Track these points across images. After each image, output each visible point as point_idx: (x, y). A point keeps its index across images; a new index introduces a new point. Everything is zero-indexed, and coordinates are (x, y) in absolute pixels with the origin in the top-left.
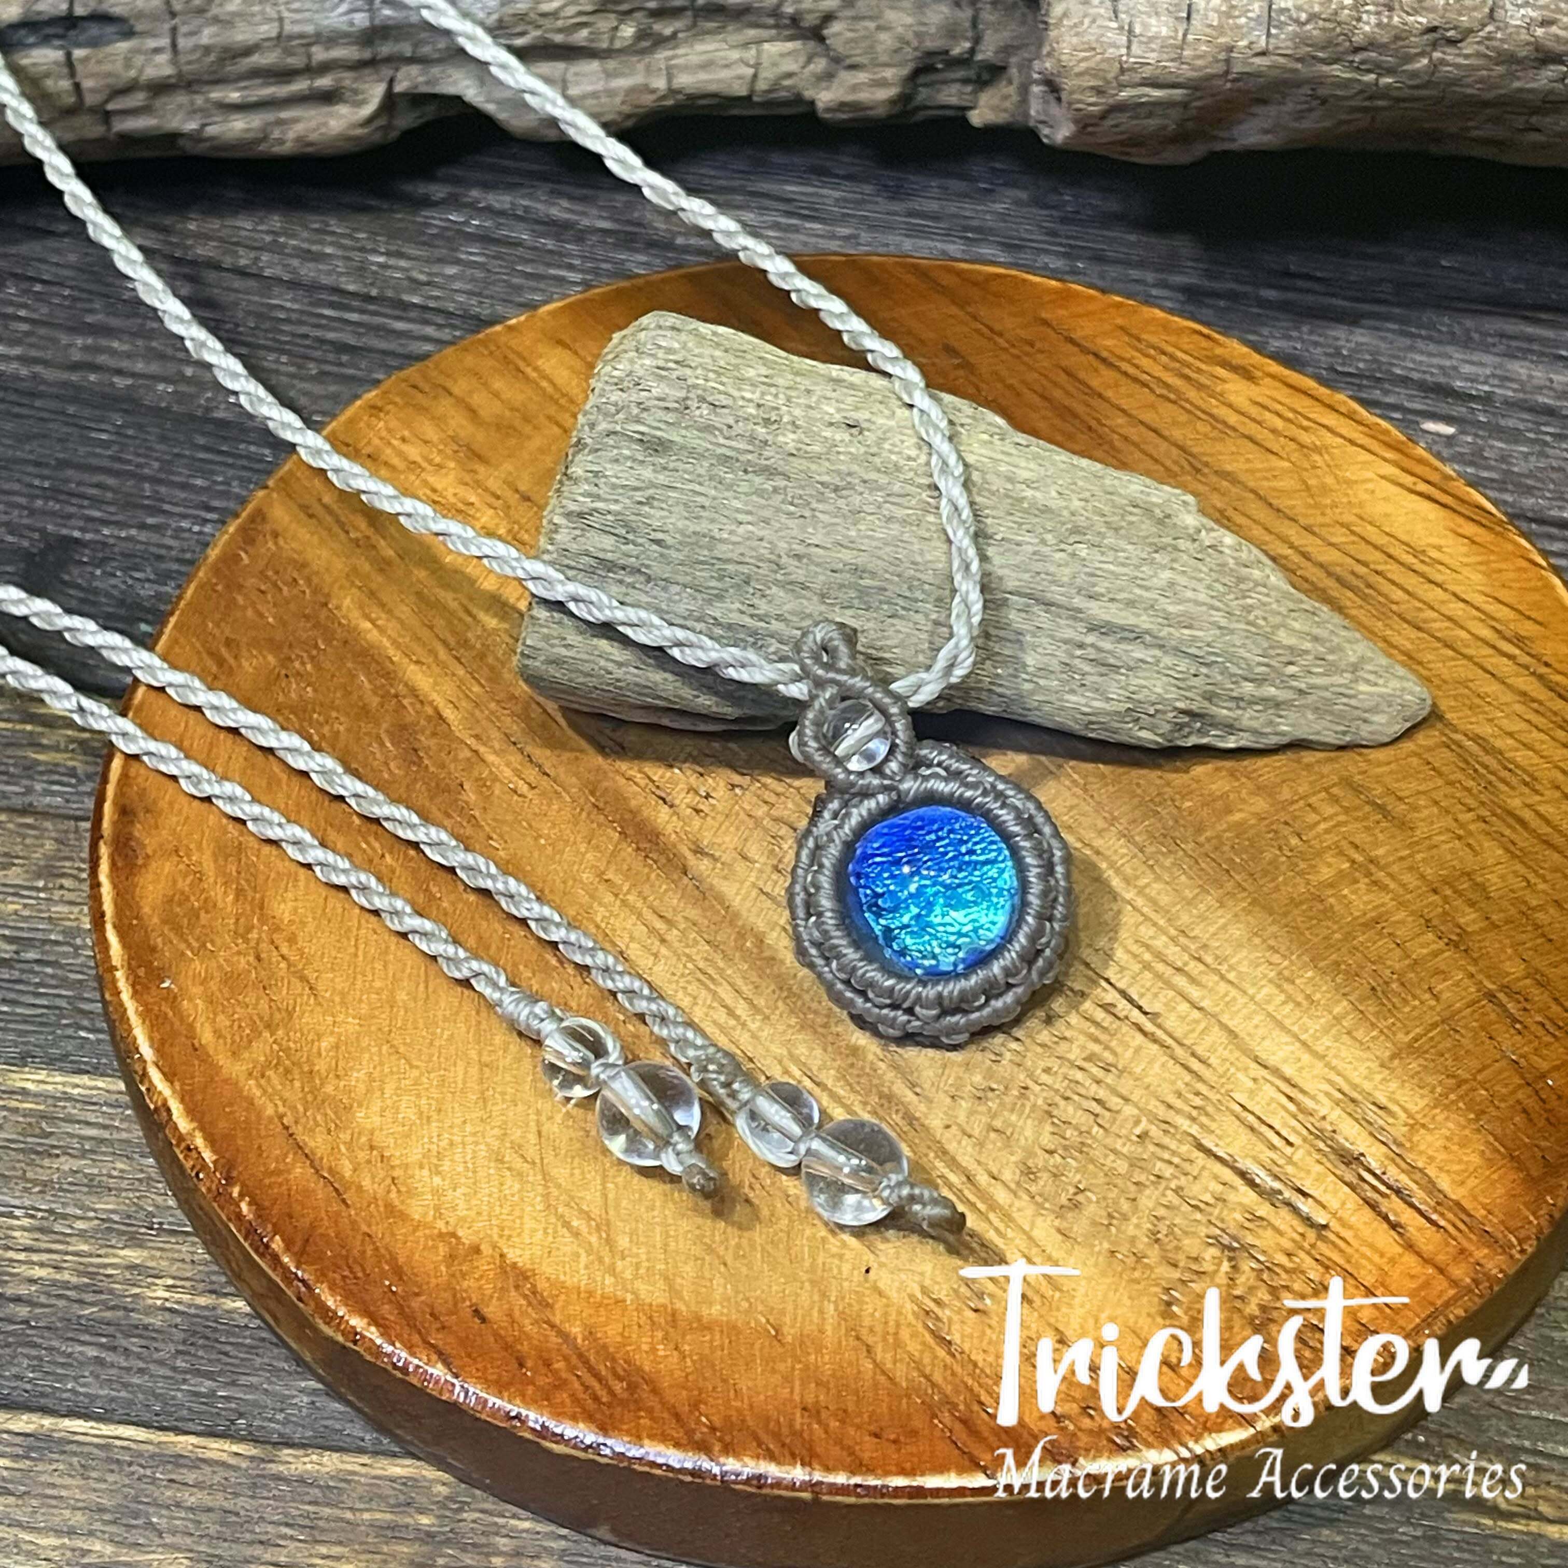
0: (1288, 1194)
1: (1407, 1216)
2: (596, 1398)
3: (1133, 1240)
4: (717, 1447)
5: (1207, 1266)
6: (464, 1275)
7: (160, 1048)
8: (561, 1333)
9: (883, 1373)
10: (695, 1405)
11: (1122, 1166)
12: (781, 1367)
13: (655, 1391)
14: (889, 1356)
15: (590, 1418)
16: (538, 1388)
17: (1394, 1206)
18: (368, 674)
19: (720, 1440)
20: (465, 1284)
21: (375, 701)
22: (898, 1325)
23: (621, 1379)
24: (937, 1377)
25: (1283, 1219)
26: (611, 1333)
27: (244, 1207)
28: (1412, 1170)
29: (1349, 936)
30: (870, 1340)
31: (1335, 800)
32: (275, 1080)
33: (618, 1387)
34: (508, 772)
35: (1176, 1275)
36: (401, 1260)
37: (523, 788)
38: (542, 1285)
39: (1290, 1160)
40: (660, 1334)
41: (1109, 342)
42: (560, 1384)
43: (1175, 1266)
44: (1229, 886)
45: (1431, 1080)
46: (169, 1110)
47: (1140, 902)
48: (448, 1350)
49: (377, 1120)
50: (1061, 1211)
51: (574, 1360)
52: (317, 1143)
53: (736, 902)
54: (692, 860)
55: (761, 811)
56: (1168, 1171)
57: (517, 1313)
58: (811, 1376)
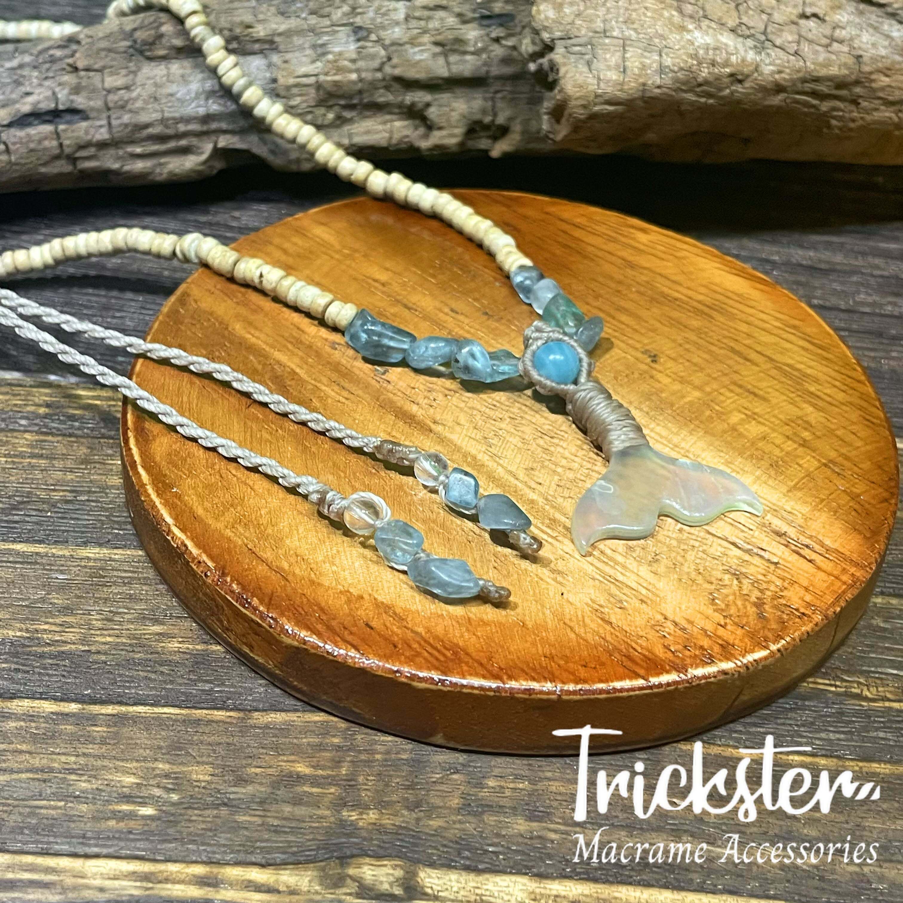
0: (755, 550)
1: (814, 556)
2: (437, 659)
3: (688, 573)
4: (505, 677)
5: (727, 582)
6: (357, 609)
7: (176, 519)
8: (413, 631)
9: (582, 638)
10: (490, 659)
11: (674, 543)
12: (529, 639)
13: (467, 654)
14: (582, 630)
15: (436, 669)
16: (406, 657)
17: (806, 552)
18: (254, 355)
19: (506, 673)
20: (359, 613)
21: (260, 367)
22: (583, 617)
23: (449, 650)
24: (609, 638)
25: (756, 560)
26: (439, 630)
27: (235, 586)
28: (811, 537)
29: (753, 444)
30: (572, 624)
31: (732, 391)
32: (241, 530)
33: (449, 654)
34: (333, 394)
35: (713, 587)
36: (323, 604)
37: (344, 400)
38: (398, 611)
39: (753, 536)
40: (464, 629)
41: (579, 220)
42: (418, 654)
43: (712, 583)
44: (692, 426)
45: (810, 500)
46: (185, 546)
47: (653, 434)
48: (355, 643)
49: (297, 543)
50: (650, 564)
51: (422, 643)
52: (268, 555)
53: (459, 443)
54: (433, 426)
55: (462, 405)
56: (697, 544)
57: (388, 625)
58: (544, 641)
